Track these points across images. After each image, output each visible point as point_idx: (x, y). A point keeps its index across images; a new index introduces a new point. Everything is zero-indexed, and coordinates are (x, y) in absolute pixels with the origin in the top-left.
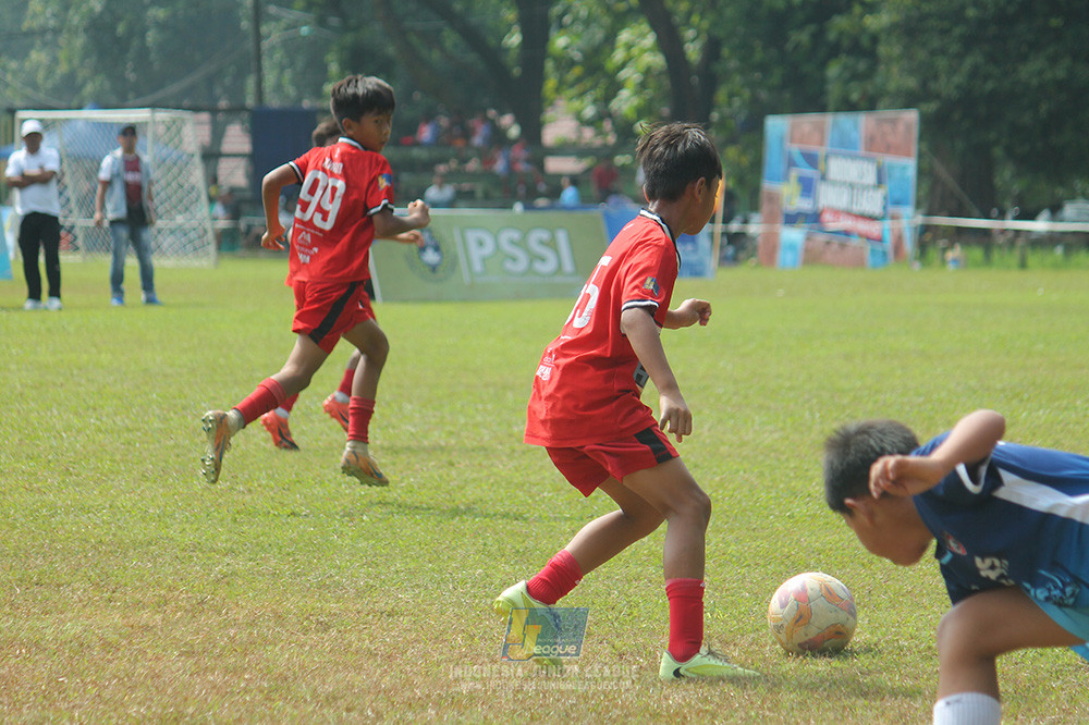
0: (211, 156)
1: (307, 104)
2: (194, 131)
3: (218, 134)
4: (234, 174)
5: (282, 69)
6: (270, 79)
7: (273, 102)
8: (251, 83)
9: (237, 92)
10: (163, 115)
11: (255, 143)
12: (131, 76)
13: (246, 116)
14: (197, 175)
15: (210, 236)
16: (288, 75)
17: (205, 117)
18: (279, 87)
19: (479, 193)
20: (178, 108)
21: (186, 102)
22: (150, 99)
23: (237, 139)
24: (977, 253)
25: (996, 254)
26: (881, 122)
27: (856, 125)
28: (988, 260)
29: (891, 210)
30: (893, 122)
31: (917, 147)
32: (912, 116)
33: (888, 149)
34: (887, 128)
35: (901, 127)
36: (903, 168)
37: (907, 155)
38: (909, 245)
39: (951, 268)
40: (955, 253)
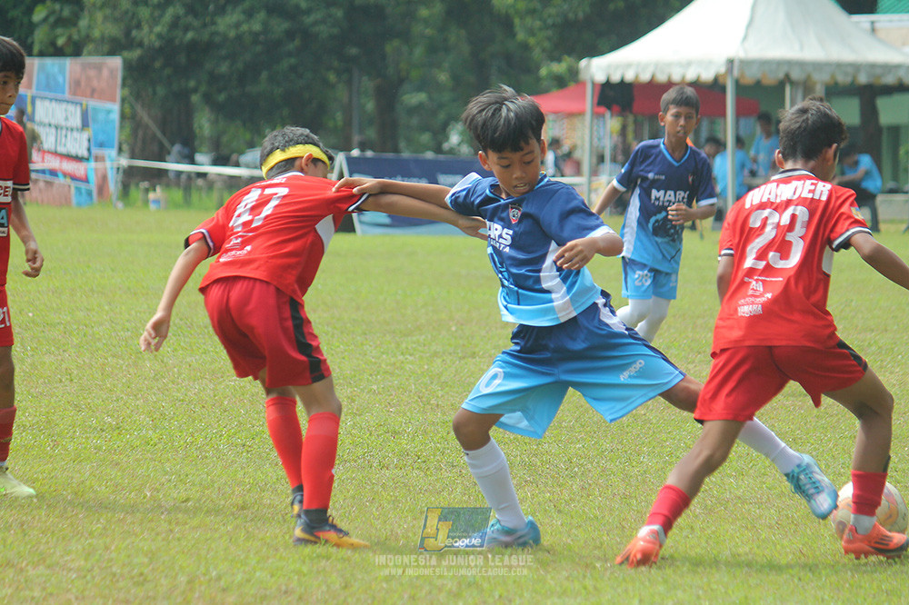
24: (178, 195)
25: (195, 196)
26: (85, 67)
27: (62, 71)
28: (187, 202)
29: (95, 151)
30: (99, 68)
31: (119, 94)
32: (116, 62)
33: (93, 93)
34: (92, 73)
35: (105, 73)
36: (109, 112)
37: (113, 100)
38: (113, 186)
39: (152, 207)
40: (158, 193)
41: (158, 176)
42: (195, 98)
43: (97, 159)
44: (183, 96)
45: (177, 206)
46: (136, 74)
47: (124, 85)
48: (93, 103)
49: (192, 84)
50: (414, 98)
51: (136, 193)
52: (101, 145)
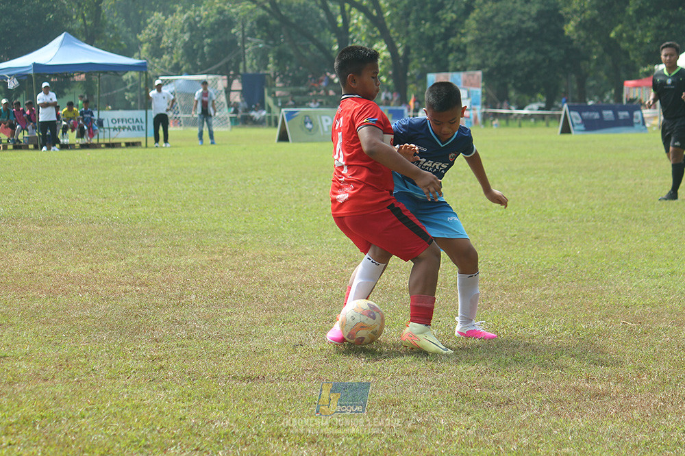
0: (228, 91)
1: (261, 72)
2: (222, 82)
3: (230, 83)
4: (236, 98)
5: (252, 59)
6: (248, 63)
7: (250, 71)
8: (241, 65)
9: (236, 69)
10: (211, 77)
11: (243, 86)
12: (199, 63)
13: (239, 76)
14: (223, 98)
15: (229, 120)
16: (255, 61)
17: (225, 77)
18: (251, 66)
19: (324, 103)
20: (216, 74)
21: (218, 72)
22: (206, 71)
23: (237, 85)
24: (504, 122)
25: (510, 123)
26: (468, 75)
27: (459, 77)
28: (507, 124)
29: (473, 107)
30: (473, 75)
31: (482, 84)
32: (479, 73)
33: (471, 85)
34: (471, 77)
35: (476, 77)
36: (477, 92)
37: (478, 87)
38: (479, 119)
39: (494, 127)
40: (496, 122)
41: (496, 115)
42: (510, 86)
43: (474, 109)
44: (504, 85)
45: (503, 126)
46: (487, 77)
47: (483, 81)
48: (472, 89)
49: (508, 80)
50: (592, 83)
51: (488, 122)
52: (475, 104)
